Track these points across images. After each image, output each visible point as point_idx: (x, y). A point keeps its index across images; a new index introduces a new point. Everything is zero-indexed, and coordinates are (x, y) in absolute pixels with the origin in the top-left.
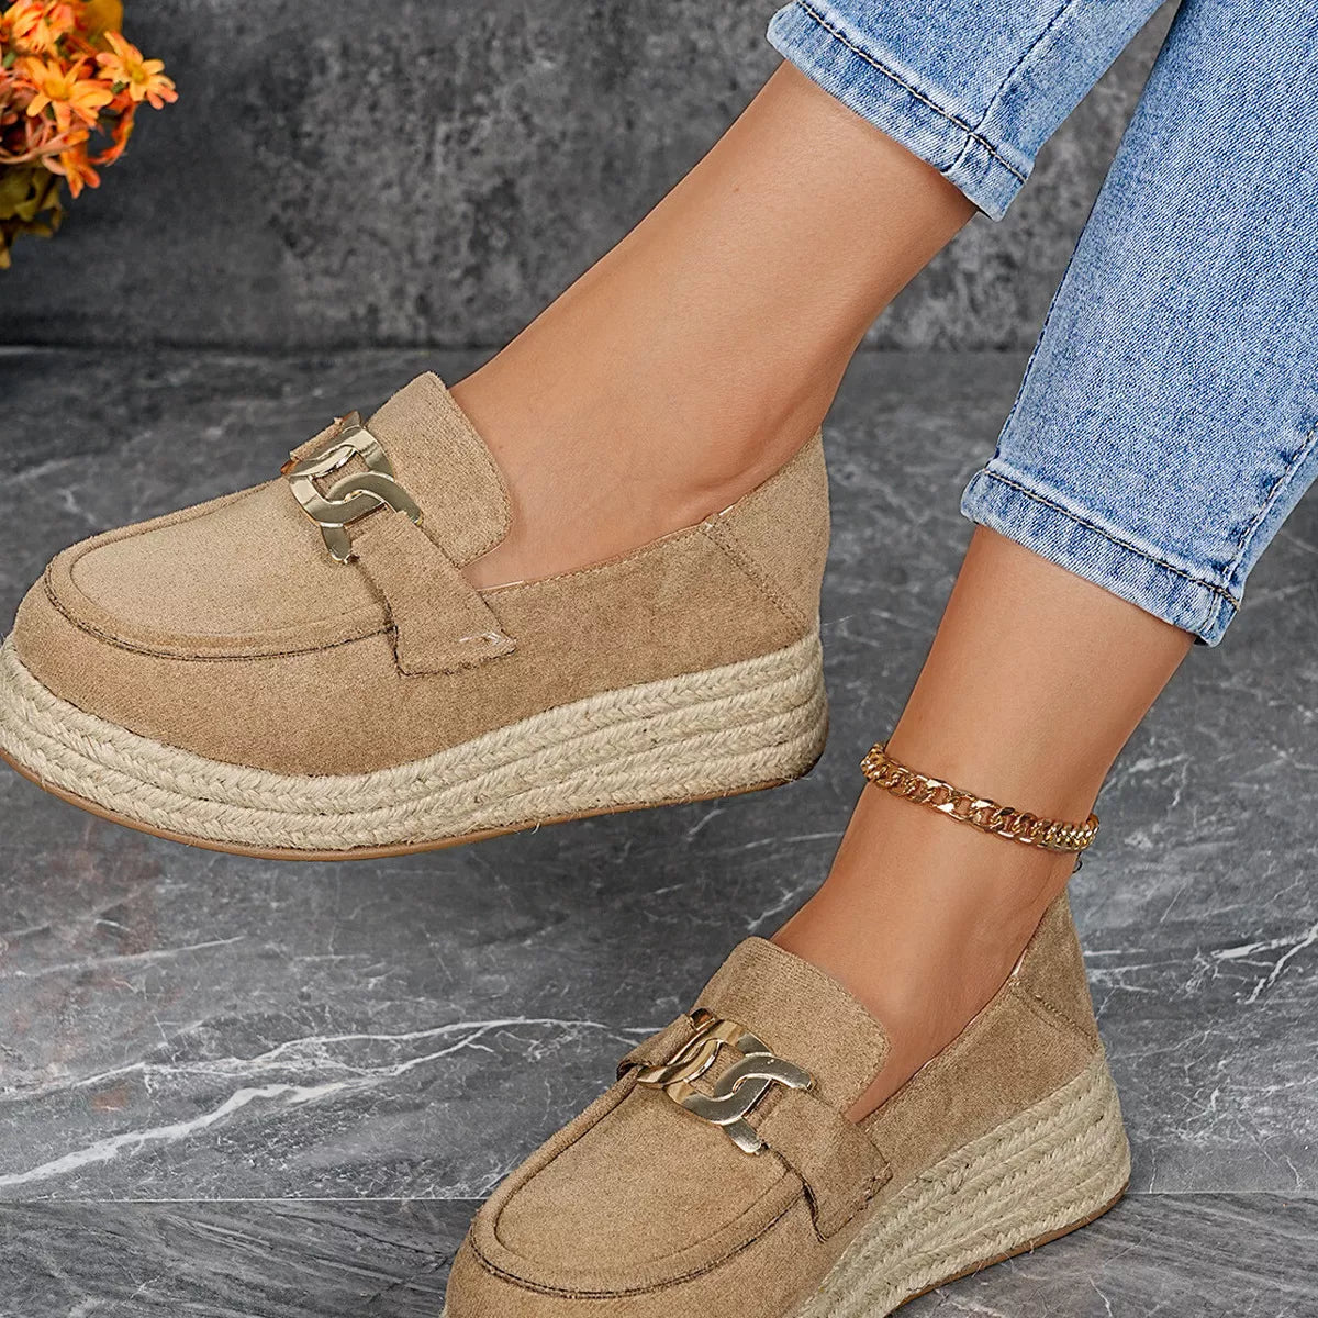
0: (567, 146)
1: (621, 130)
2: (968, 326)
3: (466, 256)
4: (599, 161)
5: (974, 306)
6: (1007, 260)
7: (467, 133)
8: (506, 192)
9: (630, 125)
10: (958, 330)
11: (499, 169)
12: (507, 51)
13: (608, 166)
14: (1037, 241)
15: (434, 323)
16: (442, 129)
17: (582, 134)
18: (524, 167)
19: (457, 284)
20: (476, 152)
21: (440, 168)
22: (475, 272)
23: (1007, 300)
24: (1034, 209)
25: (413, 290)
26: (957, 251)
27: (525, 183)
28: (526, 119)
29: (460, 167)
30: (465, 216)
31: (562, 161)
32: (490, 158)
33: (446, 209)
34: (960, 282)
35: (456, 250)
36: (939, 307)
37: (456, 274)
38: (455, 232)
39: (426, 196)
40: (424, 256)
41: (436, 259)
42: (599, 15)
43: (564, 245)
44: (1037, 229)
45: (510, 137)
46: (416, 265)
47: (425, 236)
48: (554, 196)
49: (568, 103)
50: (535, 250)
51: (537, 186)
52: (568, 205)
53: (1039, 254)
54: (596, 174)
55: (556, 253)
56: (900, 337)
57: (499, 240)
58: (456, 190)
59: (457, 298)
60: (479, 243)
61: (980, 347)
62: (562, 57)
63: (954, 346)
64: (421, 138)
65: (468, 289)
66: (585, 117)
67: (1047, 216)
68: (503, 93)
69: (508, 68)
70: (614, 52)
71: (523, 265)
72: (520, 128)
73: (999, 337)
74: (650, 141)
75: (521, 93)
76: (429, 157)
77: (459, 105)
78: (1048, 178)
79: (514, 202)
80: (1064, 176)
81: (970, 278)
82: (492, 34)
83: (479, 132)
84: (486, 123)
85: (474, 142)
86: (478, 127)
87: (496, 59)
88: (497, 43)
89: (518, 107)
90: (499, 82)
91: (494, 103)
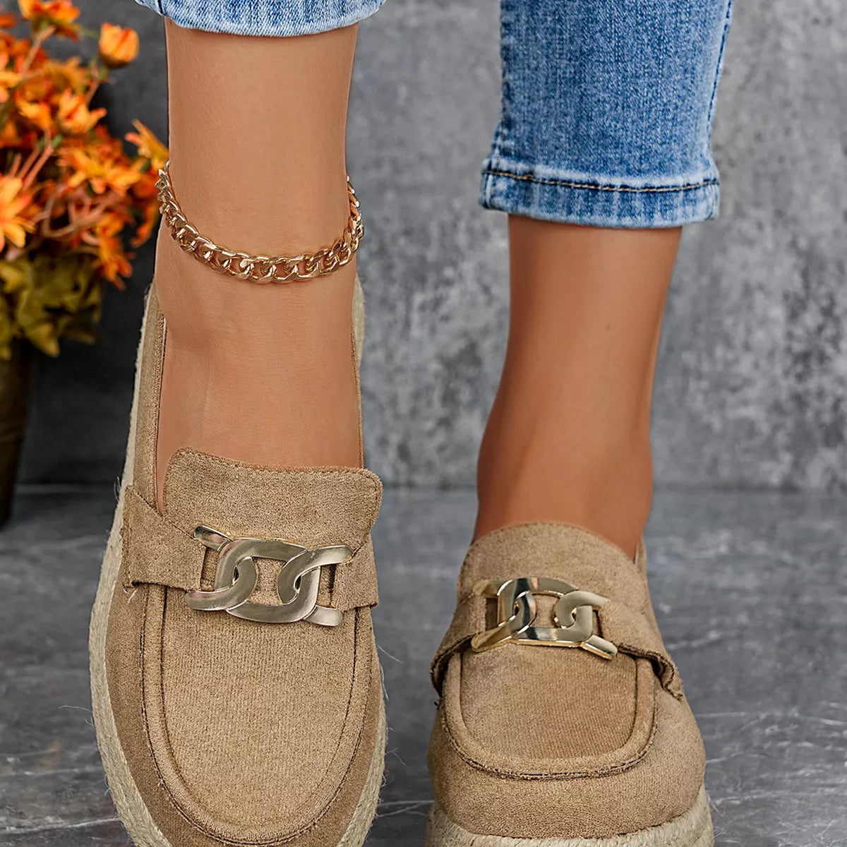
3: (439, 409)
7: (438, 302)
8: (471, 354)
11: (465, 334)
15: (413, 468)
16: (418, 298)
18: (486, 332)
19: (430, 434)
20: (447, 319)
21: (416, 332)
22: (446, 423)
25: (395, 439)
27: (486, 345)
28: (486, 290)
29: (433, 331)
30: (436, 375)
32: (458, 324)
33: (421, 369)
35: (429, 403)
37: (429, 425)
38: (429, 389)
39: (406, 357)
40: (404, 408)
41: (414, 412)
45: (474, 305)
46: (397, 417)
47: (404, 391)
51: (496, 349)
57: (465, 395)
59: (432, 445)
60: (449, 397)
64: (401, 308)
65: (440, 438)
68: (468, 267)
69: (472, 246)
72: (481, 299)
75: (482, 267)
76: (407, 325)
77: (432, 277)
79: (477, 362)
82: (457, 218)
83: (448, 302)
84: (454, 294)
85: (444, 310)
86: (447, 297)
87: (462, 239)
88: (462, 225)
89: (479, 280)
90: (463, 259)
91: (461, 276)
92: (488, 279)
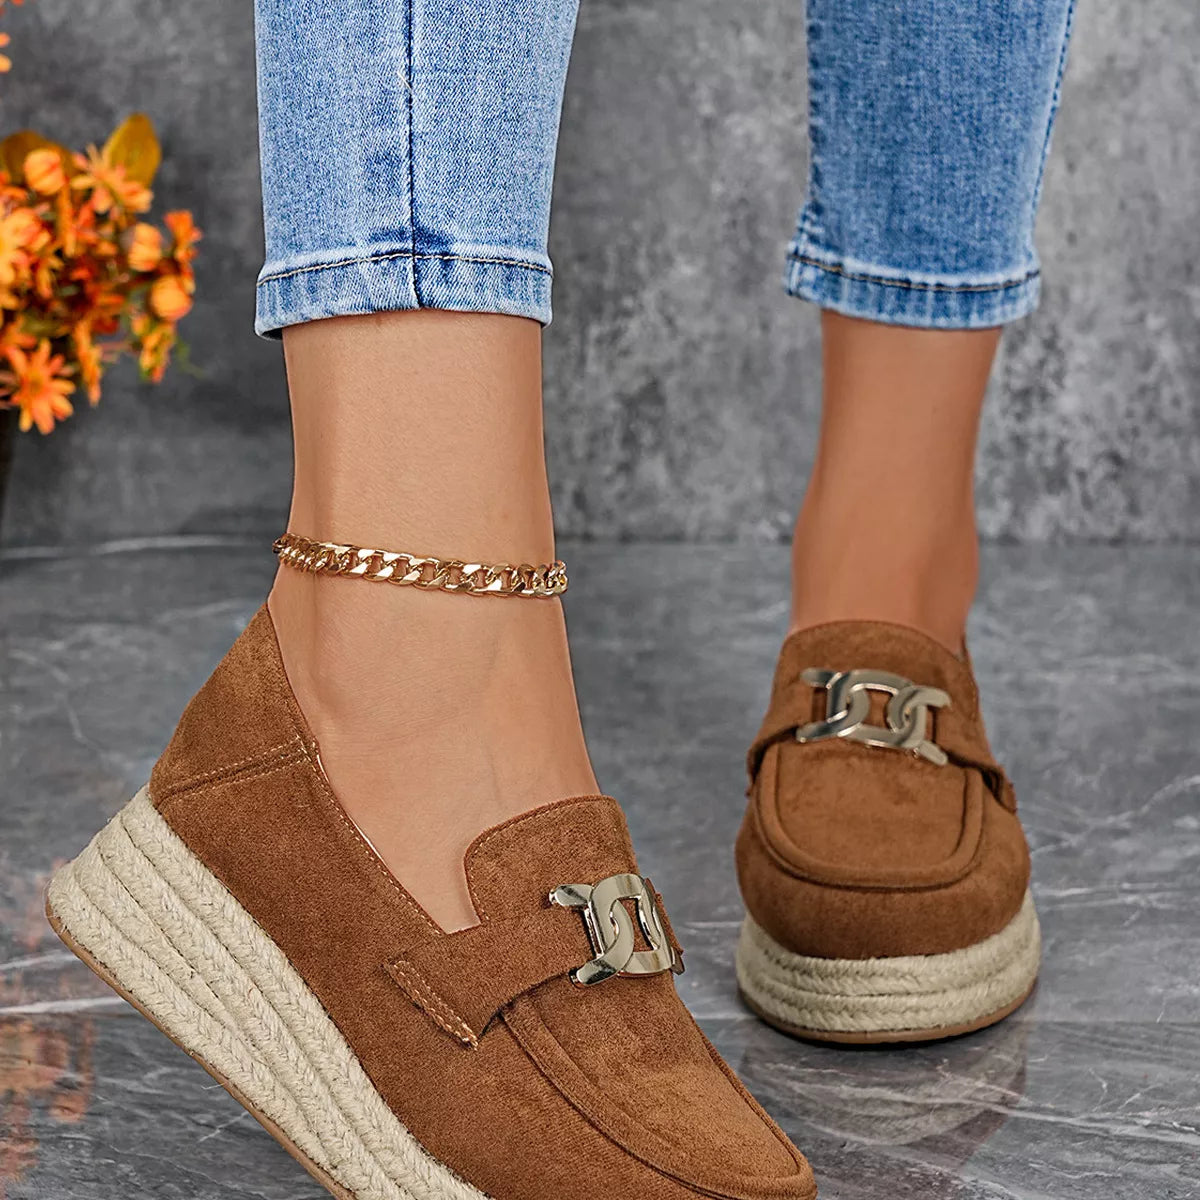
0: (708, 347)
1: (757, 333)
2: (1082, 524)
3: (617, 453)
4: (736, 362)
5: (1087, 503)
6: (1115, 458)
7: (616, 335)
8: (653, 392)
9: (765, 327)
10: (1072, 526)
11: (646, 370)
12: (652, 257)
13: (746, 367)
14: (1142, 440)
15: (590, 518)
16: (594, 331)
17: (721, 337)
18: (669, 367)
19: (609, 480)
20: (626, 353)
21: (593, 368)
22: (626, 468)
23: (1116, 497)
24: (1140, 408)
25: (570, 485)
26: (1069, 449)
27: (670, 384)
28: (670, 321)
29: (611, 367)
30: (615, 416)
31: (703, 361)
32: (638, 358)
33: (598, 409)
34: (1073, 480)
35: (607, 447)
36: (1053, 504)
37: (608, 470)
38: (607, 430)
39: (582, 396)
40: (580, 451)
41: (591, 456)
42: (734, 223)
43: (706, 441)
44: (1143, 428)
45: (656, 338)
46: (572, 462)
47: (580, 433)
48: (697, 395)
49: (708, 306)
50: (680, 447)
51: (681, 386)
52: (710, 403)
53: (1145, 450)
54: (734, 375)
55: (699, 450)
56: (1018, 532)
57: (647, 437)
58: (608, 388)
59: (610, 493)
60: (630, 440)
61: (1094, 541)
62: (702, 262)
63: (1070, 540)
64: (575, 341)
65: (620, 484)
66: (723, 319)
67: (1151, 415)
68: (649, 297)
69: (653, 273)
70: (749, 259)
71: (670, 462)
72: (664, 331)
73: (1109, 532)
74: (783, 344)
75: (665, 297)
76: (582, 360)
77: (609, 307)
78: (1150, 378)
79: (660, 400)
80: (1165, 376)
81: (1082, 475)
82: (636, 241)
83: (628, 335)
84: (634, 327)
85: (623, 343)
86: (627, 328)
87: (642, 265)
88: (642, 251)
89: (661, 311)
90: (644, 288)
91: (641, 307)
92: (672, 310)
